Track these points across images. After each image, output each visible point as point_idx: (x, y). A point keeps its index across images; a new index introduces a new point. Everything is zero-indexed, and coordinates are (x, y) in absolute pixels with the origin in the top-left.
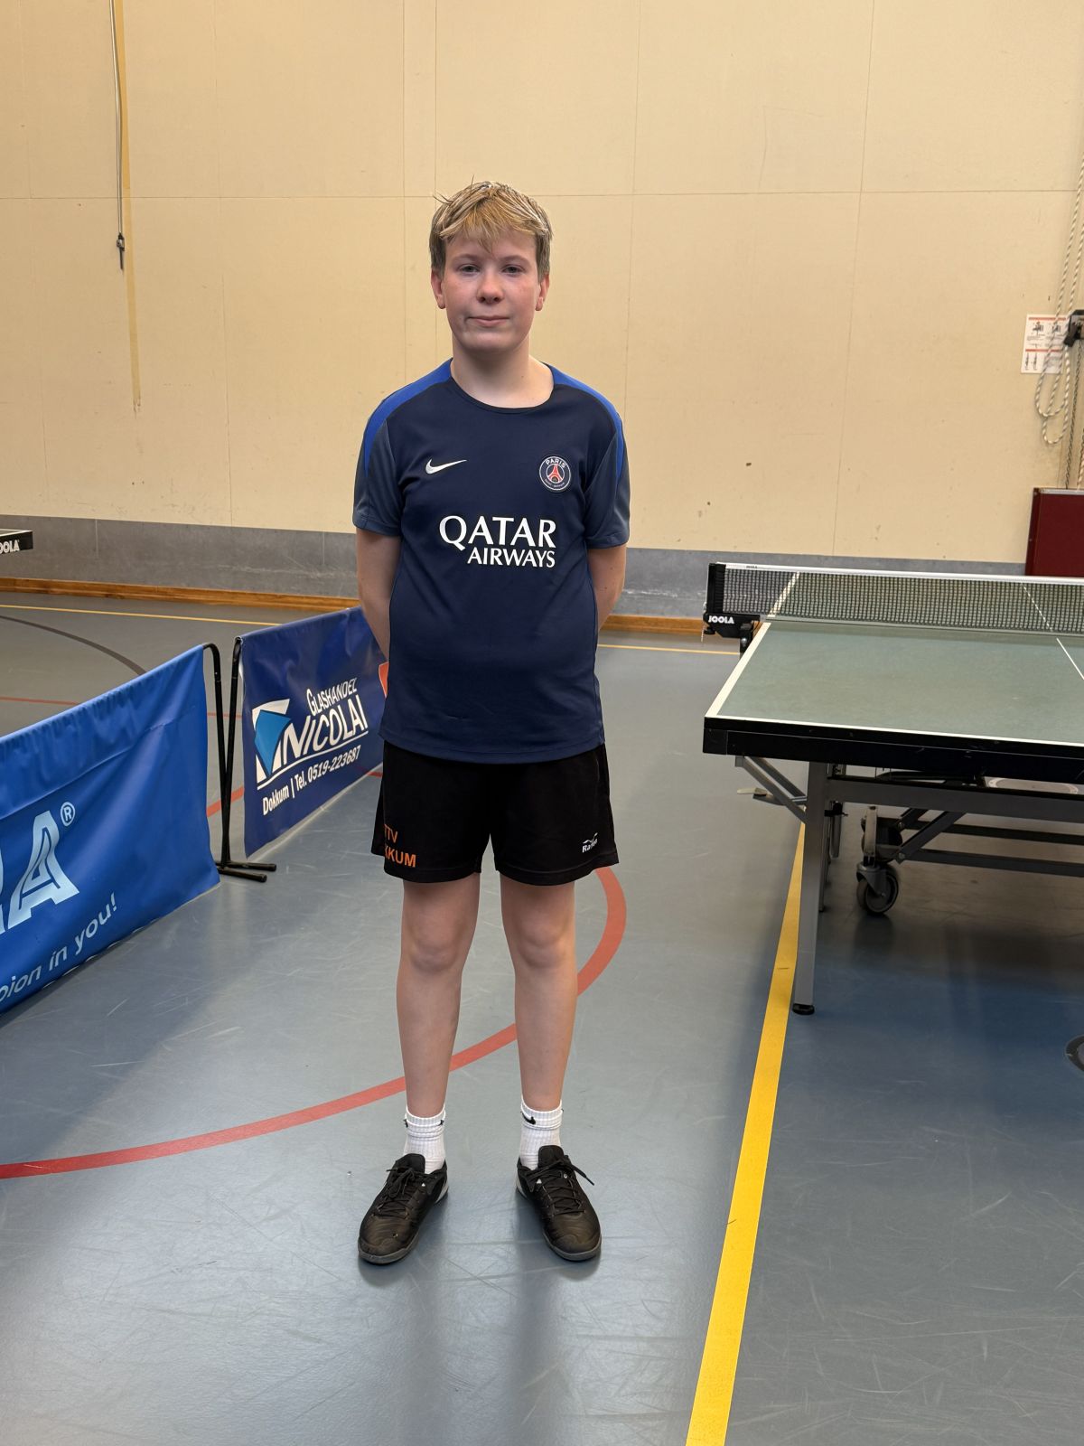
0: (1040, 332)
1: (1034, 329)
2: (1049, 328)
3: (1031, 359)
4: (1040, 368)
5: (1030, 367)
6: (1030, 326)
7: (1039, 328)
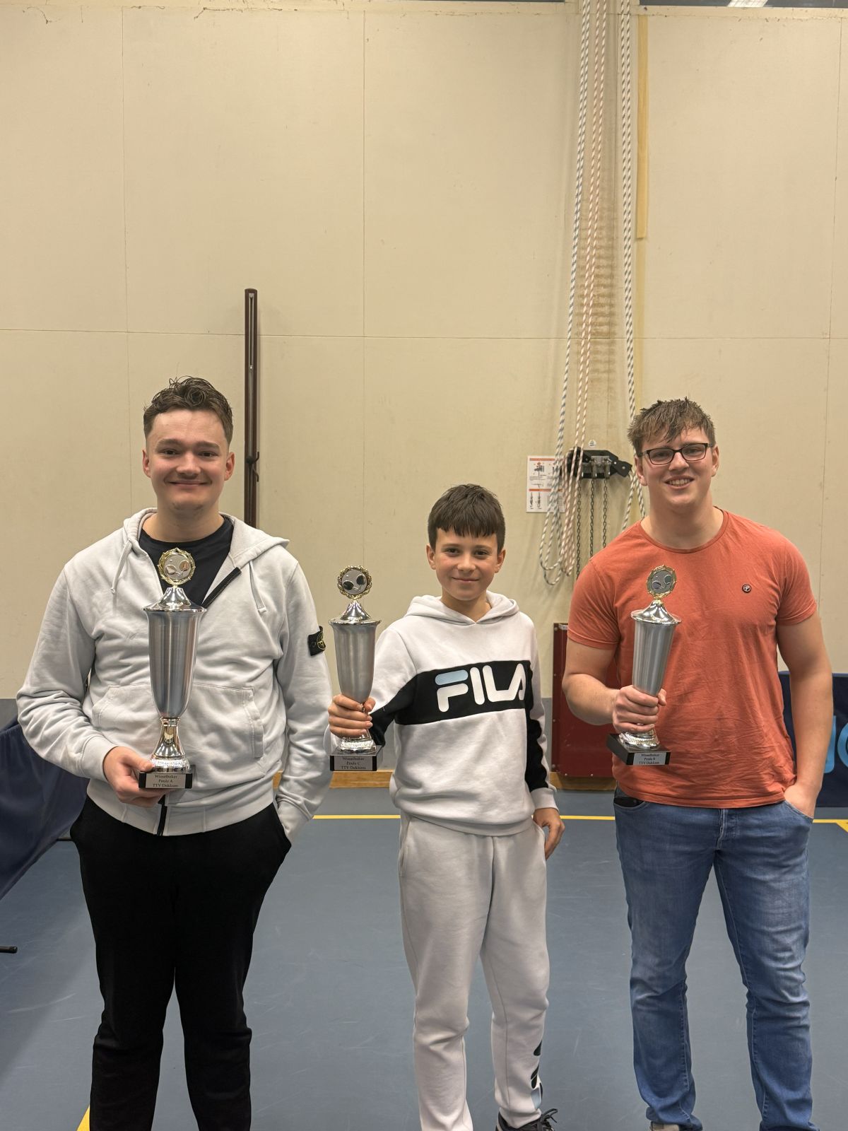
0: (541, 473)
1: (536, 470)
2: (549, 468)
3: (535, 499)
4: (544, 507)
5: (535, 504)
6: (532, 466)
7: (540, 469)
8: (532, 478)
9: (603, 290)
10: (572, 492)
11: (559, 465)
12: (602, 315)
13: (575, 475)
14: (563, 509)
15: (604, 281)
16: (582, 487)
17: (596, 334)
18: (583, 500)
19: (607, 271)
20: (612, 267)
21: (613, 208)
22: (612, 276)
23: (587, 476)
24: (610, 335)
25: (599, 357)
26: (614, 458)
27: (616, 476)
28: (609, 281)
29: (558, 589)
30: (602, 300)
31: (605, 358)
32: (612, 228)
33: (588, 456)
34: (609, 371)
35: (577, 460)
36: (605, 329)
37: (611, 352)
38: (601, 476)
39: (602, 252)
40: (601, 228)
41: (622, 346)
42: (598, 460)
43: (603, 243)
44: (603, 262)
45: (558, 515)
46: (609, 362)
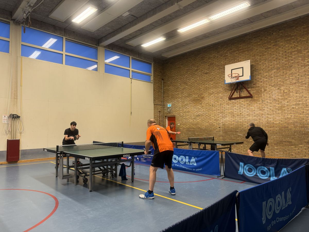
2: (6, 116)
3: (4, 121)
4: (6, 122)
5: (4, 122)
6: (3, 116)
7: (5, 117)
8: (3, 118)
9: (15, 92)
10: (11, 120)
11: (8, 116)
12: (15, 95)
13: (11, 118)
14: (9, 122)
15: (15, 91)
16: (12, 119)
17: (14, 98)
18: (12, 121)
19: (16, 90)
20: (17, 89)
21: (17, 81)
22: (17, 90)
23: (13, 118)
24: (17, 99)
25: (15, 101)
26: (17, 115)
27: (18, 118)
28: (16, 91)
29: (8, 134)
30: (15, 94)
31: (16, 101)
32: (17, 84)
33: (13, 115)
34: (17, 103)
35: (11, 115)
36: (16, 97)
37: (17, 101)
38: (15, 118)
39: (15, 87)
40: (15, 84)
41: (19, 100)
42: (15, 116)
43: (15, 86)
44: (16, 88)
45: (8, 123)
46: (17, 102)
